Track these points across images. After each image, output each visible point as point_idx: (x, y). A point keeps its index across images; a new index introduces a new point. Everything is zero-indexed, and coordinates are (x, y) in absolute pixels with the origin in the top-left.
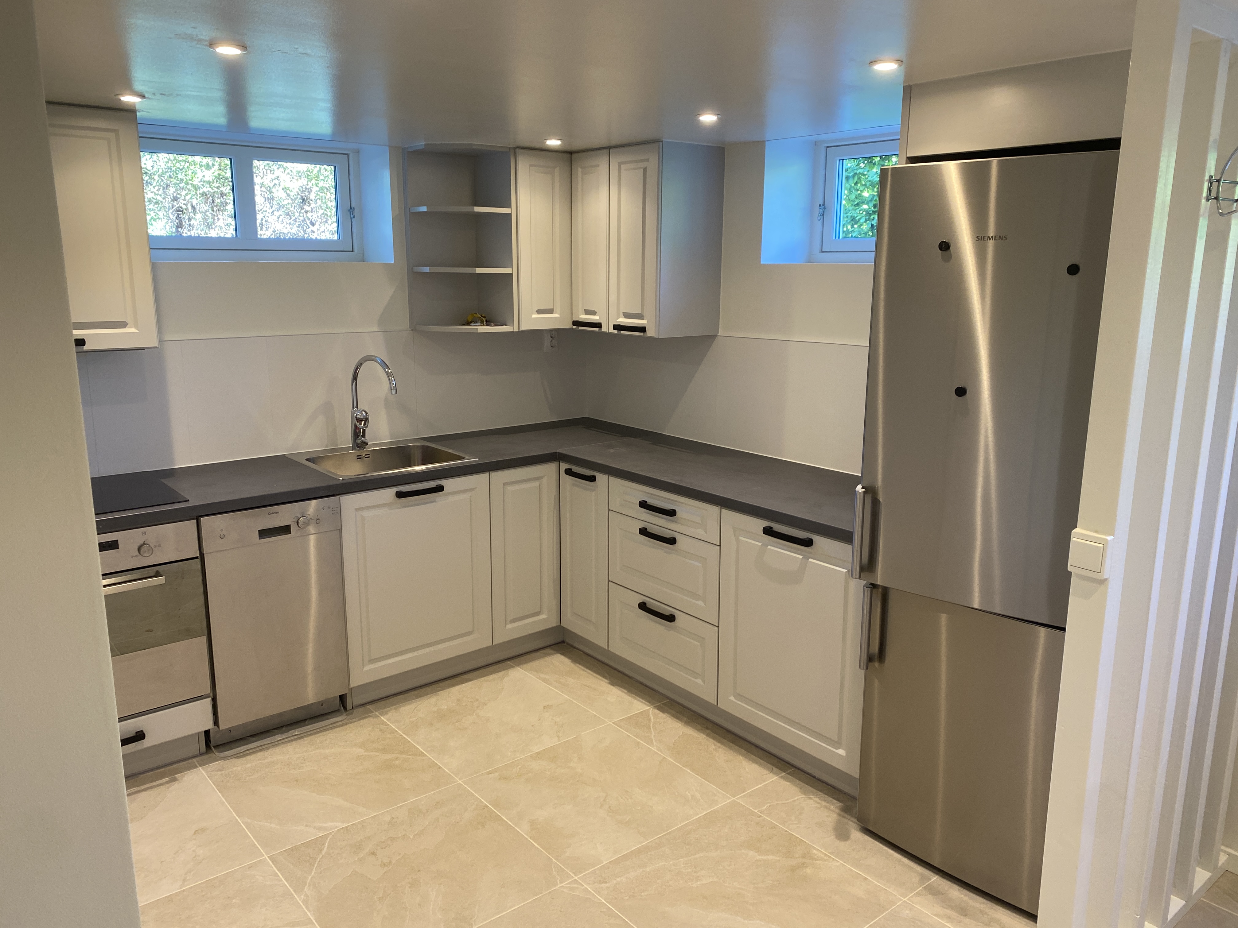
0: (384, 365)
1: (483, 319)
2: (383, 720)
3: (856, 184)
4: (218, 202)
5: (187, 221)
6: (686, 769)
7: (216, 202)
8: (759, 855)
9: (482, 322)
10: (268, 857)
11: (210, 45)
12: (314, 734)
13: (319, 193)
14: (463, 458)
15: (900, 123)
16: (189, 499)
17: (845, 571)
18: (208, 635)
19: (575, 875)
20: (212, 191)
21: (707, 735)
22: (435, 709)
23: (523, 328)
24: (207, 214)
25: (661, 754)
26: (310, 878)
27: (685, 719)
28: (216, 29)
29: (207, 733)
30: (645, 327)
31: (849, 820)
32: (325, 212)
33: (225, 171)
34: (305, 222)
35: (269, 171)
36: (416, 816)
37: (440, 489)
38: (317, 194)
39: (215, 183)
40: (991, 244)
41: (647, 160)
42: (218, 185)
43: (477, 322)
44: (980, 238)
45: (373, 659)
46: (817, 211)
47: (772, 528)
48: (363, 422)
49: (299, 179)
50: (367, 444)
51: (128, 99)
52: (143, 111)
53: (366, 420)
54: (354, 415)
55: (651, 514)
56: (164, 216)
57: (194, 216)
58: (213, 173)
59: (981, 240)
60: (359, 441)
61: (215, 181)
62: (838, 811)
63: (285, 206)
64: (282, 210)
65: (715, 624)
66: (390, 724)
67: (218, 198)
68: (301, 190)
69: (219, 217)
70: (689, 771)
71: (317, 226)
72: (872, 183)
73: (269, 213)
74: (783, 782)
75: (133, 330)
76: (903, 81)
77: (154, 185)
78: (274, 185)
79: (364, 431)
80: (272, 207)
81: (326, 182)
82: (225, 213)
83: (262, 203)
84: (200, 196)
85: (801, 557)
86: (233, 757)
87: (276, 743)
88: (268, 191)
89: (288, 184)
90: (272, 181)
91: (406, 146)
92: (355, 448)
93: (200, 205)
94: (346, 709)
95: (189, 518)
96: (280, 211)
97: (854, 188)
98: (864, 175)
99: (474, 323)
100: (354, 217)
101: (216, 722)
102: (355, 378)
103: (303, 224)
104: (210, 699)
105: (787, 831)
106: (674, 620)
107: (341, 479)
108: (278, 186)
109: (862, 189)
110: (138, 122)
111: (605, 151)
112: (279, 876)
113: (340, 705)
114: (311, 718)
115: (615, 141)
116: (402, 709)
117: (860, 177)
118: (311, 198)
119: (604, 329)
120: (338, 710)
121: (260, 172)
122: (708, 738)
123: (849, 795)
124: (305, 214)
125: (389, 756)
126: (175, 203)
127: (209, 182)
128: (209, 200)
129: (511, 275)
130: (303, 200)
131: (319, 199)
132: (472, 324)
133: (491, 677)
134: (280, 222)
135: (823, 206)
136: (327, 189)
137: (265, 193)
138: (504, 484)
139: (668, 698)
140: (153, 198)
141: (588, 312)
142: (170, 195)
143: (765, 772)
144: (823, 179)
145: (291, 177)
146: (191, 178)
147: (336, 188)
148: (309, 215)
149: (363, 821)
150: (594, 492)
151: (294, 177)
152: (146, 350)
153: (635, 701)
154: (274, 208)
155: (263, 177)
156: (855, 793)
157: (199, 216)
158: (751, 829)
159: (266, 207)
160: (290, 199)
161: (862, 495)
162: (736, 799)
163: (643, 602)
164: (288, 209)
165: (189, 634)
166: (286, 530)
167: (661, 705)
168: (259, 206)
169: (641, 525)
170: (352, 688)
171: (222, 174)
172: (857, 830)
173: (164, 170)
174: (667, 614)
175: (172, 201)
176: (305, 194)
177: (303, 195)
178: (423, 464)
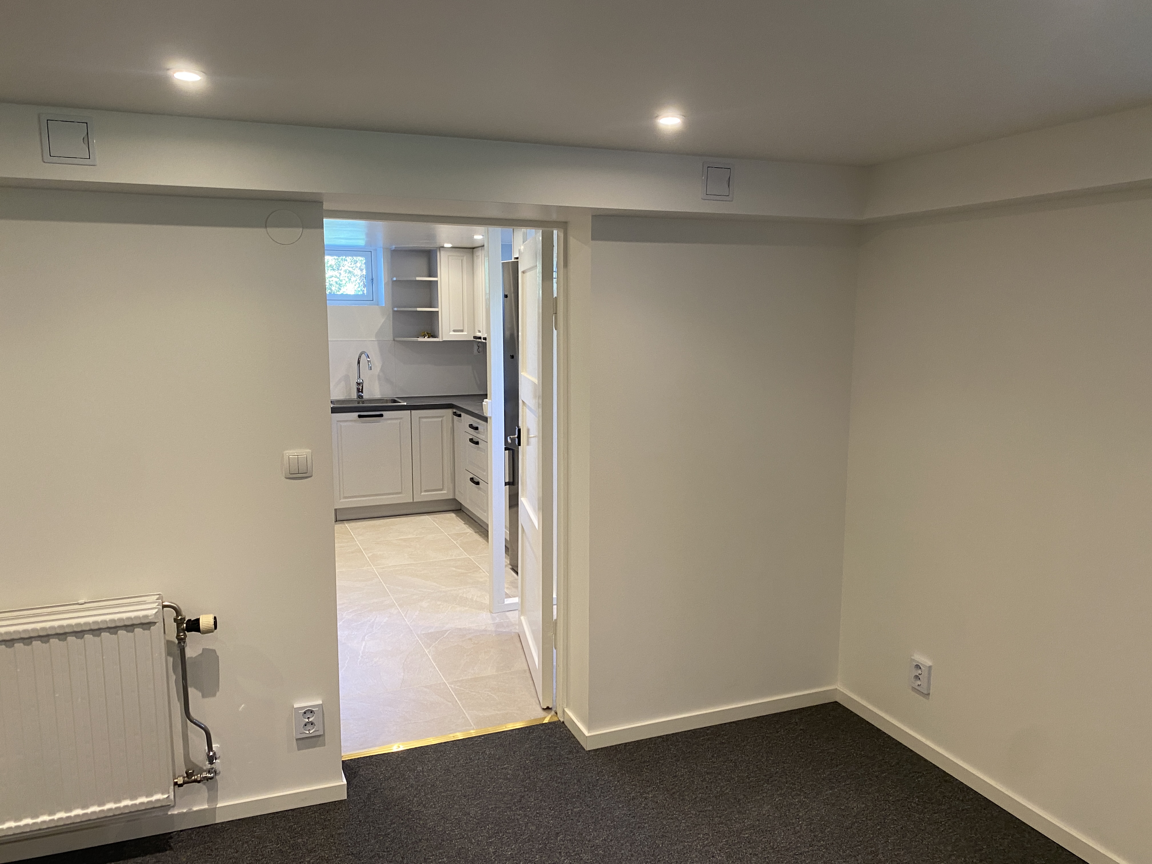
0: (368, 356)
9: (428, 336)
14: (400, 403)
23: (445, 339)
25: (456, 543)
37: (381, 415)
45: (345, 497)
48: (361, 385)
50: (363, 397)
53: (364, 384)
54: (358, 381)
55: (473, 431)
60: (358, 395)
66: (347, 527)
70: (461, 548)
79: (362, 390)
91: (391, 248)
92: (357, 399)
100: (373, 283)
102: (359, 363)
105: (477, 565)
106: (479, 484)
129: (438, 312)
138: (420, 418)
141: (477, 331)
150: (461, 424)
153: (468, 529)
162: (470, 557)
163: (472, 478)
167: (478, 531)
169: (471, 437)
174: (477, 482)
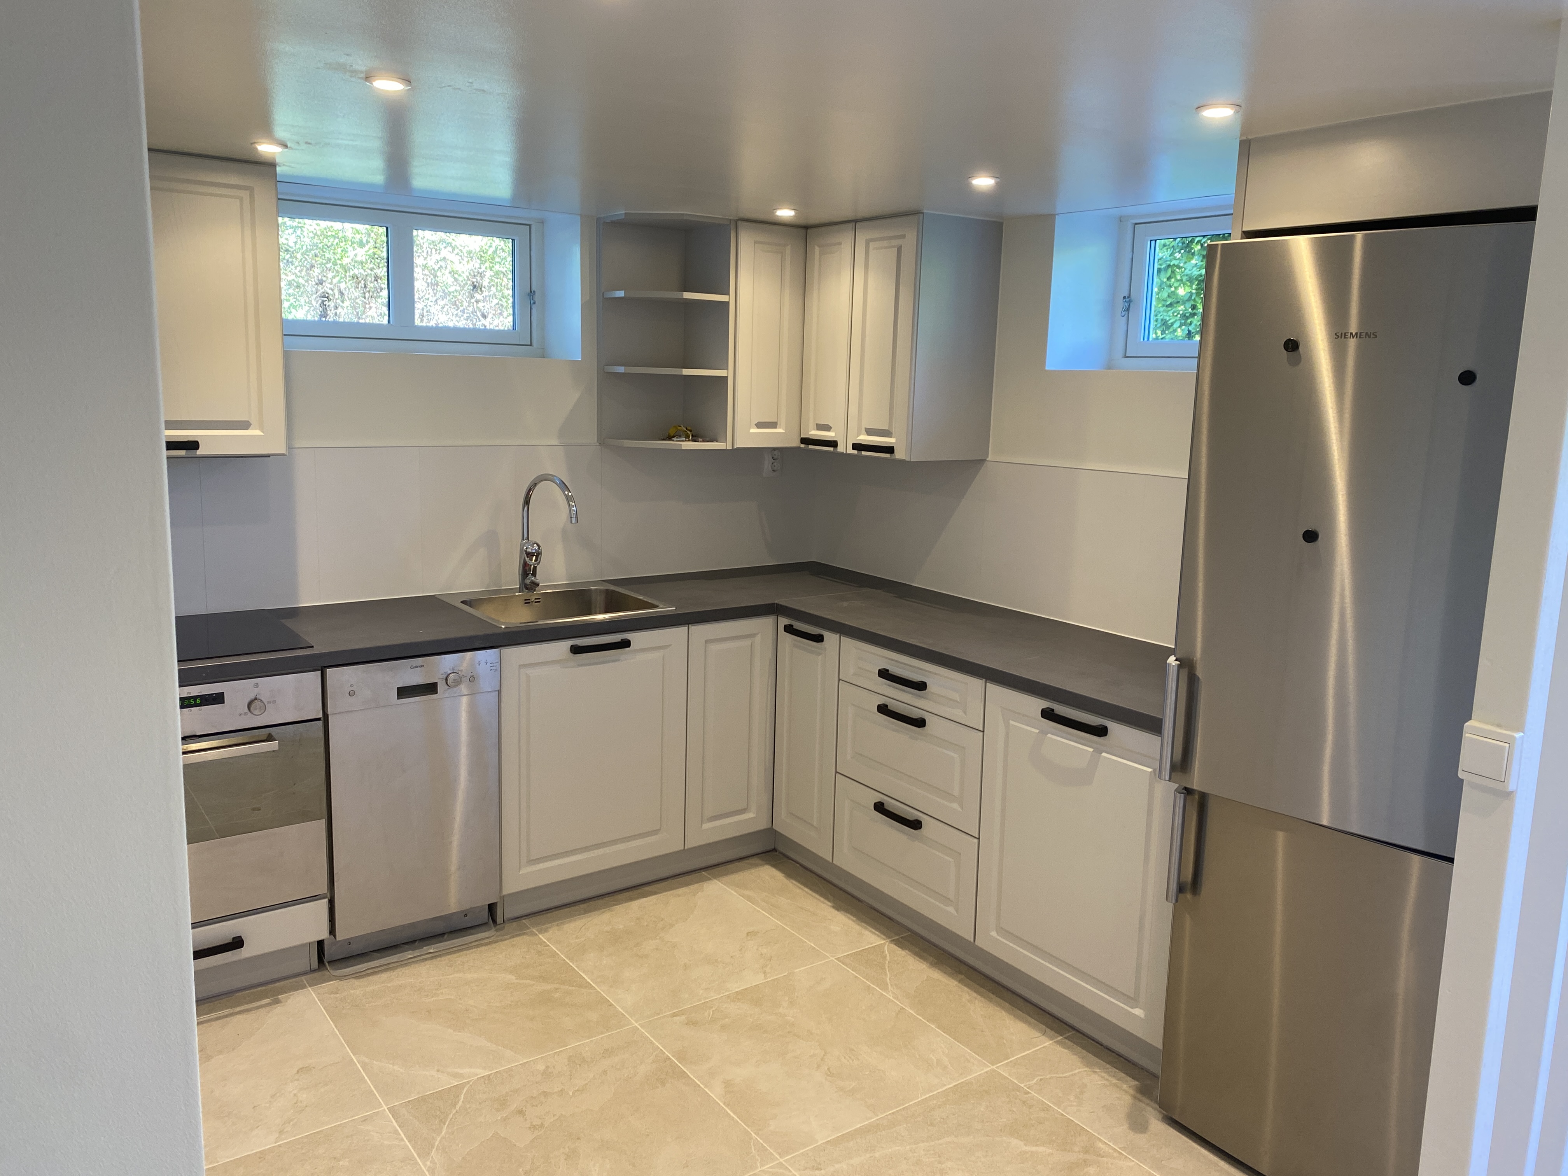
0: (564, 486)
1: (689, 432)
2: (541, 939)
3: (1169, 278)
4: (371, 287)
5: (333, 309)
6: (930, 1025)
7: (369, 287)
8: (1026, 1145)
9: (687, 436)
10: (387, 1108)
11: (367, 78)
12: (454, 952)
13: (493, 278)
14: (656, 607)
15: (1234, 193)
16: (313, 644)
17: (1150, 770)
18: (328, 819)
19: (780, 1157)
20: (364, 274)
21: (960, 981)
22: (608, 928)
23: (739, 444)
24: (357, 301)
25: (898, 1003)
26: (439, 1139)
27: (931, 958)
28: (375, 57)
29: (320, 943)
30: (893, 447)
31: (1147, 1104)
32: (500, 302)
33: (381, 249)
34: (475, 314)
35: (434, 250)
36: (578, 1066)
37: (626, 644)
38: (492, 280)
39: (368, 264)
40: (1352, 343)
41: (903, 236)
42: (371, 266)
43: (680, 437)
44: (1338, 336)
45: (532, 860)
46: (1120, 304)
47: (1053, 710)
48: (534, 557)
49: (470, 261)
50: (538, 585)
51: (266, 149)
52: (284, 165)
53: (538, 554)
54: (523, 548)
55: (894, 687)
56: (305, 302)
57: (341, 304)
58: (367, 252)
59: (1341, 338)
60: (528, 581)
61: (369, 261)
62: (1132, 1092)
63: (452, 294)
64: (448, 298)
65: (974, 835)
66: (550, 945)
67: (371, 282)
68: (472, 274)
69: (372, 305)
70: (934, 1027)
71: (489, 319)
72: (1190, 278)
73: (431, 301)
74: (1059, 1048)
75: (258, 432)
76: (1239, 134)
77: (296, 265)
78: (439, 268)
79: (535, 568)
80: (435, 294)
81: (503, 266)
82: (379, 300)
83: (424, 289)
84: (350, 279)
85: (1091, 750)
86: (351, 976)
87: (405, 962)
88: (431, 274)
89: (457, 267)
90: (438, 262)
91: (602, 216)
92: (523, 591)
93: (349, 290)
94: (496, 923)
95: (311, 669)
96: (445, 299)
97: (1166, 284)
98: (1180, 268)
99: (677, 438)
100: (534, 303)
101: (332, 931)
102: (527, 502)
103: (472, 316)
104: (326, 900)
105: (1063, 1115)
106: (920, 828)
107: (503, 627)
108: (444, 269)
109: (1176, 285)
110: (278, 180)
111: (852, 225)
112: (400, 1135)
113: (488, 918)
114: (451, 932)
115: (863, 212)
116: (566, 927)
117: (1175, 270)
118: (483, 285)
119: (841, 449)
120: (486, 924)
121: (423, 252)
122: (960, 985)
123: (1147, 1071)
124: (475, 303)
125: (548, 987)
126: (320, 287)
127: (362, 263)
128: (360, 284)
129: (725, 379)
130: (475, 287)
131: (494, 285)
132: (675, 439)
133: (681, 891)
134: (444, 313)
135: (1128, 299)
136: (504, 274)
137: (428, 277)
138: (706, 642)
139: (909, 930)
140: (294, 280)
141: (820, 427)
142: (314, 277)
143: (1035, 1033)
144: (1130, 264)
145: (460, 258)
146: (340, 258)
147: (513, 272)
148: (481, 305)
149: (510, 1069)
150: (820, 657)
151: (465, 258)
152: (271, 457)
153: (867, 932)
154: (438, 295)
155: (426, 258)
156: (1157, 1069)
157: (347, 303)
158: (1014, 1109)
159: (429, 294)
160: (458, 285)
161: (1176, 669)
162: (996, 1067)
163: (880, 802)
164: (455, 297)
165: (305, 816)
166: (431, 688)
167: (900, 939)
168: (420, 292)
169: (882, 701)
170: (504, 896)
171: (377, 253)
172: (1158, 1120)
173: (308, 247)
174: (911, 819)
175: (317, 284)
176: (477, 279)
177: (474, 280)
178: (606, 612)
